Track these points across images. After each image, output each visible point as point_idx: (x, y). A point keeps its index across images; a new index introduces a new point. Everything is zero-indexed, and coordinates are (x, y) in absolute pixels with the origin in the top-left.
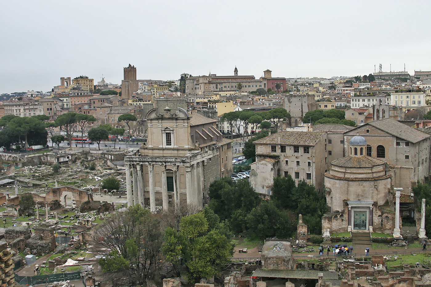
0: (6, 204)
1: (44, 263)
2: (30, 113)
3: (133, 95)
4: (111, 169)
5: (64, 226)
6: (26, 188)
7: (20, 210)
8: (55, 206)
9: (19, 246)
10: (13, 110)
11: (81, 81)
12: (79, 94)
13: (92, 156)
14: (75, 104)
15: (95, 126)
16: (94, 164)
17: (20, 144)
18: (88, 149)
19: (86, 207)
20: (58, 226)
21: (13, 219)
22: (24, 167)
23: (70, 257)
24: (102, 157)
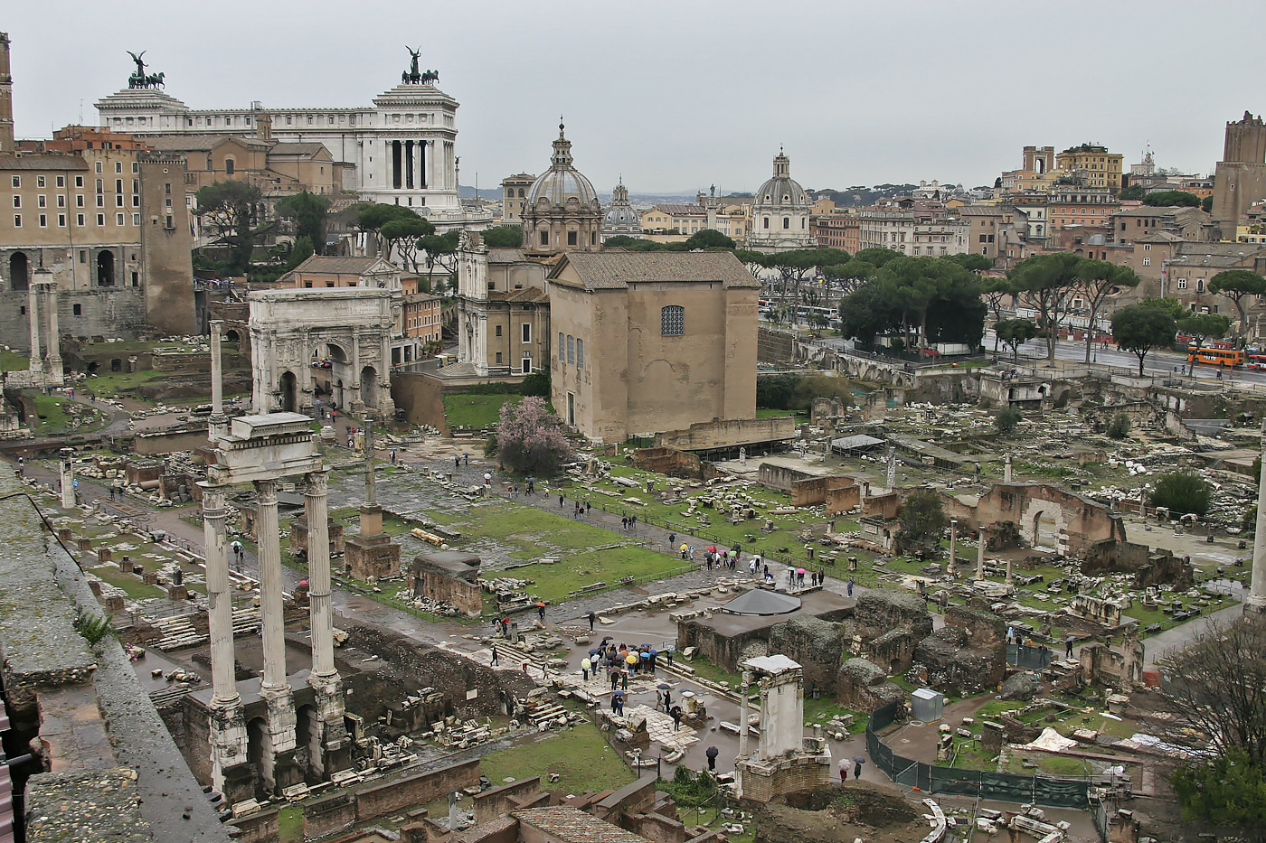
0: (858, 511)
1: (966, 723)
2: (930, 245)
3: (1249, 212)
4: (1175, 442)
5: (1030, 610)
6: (915, 470)
7: (898, 537)
8: (1003, 541)
9: (895, 653)
10: (885, 234)
11: (1084, 159)
12: (1079, 198)
13: (1117, 394)
14: (1063, 228)
15: (1125, 299)
16: (1124, 417)
17: (903, 334)
18: (1106, 369)
19: (1104, 559)
20: (1011, 606)
21: (876, 561)
22: (909, 404)
23: (1051, 721)
24: (1148, 399)
